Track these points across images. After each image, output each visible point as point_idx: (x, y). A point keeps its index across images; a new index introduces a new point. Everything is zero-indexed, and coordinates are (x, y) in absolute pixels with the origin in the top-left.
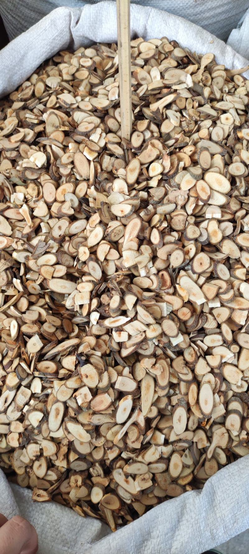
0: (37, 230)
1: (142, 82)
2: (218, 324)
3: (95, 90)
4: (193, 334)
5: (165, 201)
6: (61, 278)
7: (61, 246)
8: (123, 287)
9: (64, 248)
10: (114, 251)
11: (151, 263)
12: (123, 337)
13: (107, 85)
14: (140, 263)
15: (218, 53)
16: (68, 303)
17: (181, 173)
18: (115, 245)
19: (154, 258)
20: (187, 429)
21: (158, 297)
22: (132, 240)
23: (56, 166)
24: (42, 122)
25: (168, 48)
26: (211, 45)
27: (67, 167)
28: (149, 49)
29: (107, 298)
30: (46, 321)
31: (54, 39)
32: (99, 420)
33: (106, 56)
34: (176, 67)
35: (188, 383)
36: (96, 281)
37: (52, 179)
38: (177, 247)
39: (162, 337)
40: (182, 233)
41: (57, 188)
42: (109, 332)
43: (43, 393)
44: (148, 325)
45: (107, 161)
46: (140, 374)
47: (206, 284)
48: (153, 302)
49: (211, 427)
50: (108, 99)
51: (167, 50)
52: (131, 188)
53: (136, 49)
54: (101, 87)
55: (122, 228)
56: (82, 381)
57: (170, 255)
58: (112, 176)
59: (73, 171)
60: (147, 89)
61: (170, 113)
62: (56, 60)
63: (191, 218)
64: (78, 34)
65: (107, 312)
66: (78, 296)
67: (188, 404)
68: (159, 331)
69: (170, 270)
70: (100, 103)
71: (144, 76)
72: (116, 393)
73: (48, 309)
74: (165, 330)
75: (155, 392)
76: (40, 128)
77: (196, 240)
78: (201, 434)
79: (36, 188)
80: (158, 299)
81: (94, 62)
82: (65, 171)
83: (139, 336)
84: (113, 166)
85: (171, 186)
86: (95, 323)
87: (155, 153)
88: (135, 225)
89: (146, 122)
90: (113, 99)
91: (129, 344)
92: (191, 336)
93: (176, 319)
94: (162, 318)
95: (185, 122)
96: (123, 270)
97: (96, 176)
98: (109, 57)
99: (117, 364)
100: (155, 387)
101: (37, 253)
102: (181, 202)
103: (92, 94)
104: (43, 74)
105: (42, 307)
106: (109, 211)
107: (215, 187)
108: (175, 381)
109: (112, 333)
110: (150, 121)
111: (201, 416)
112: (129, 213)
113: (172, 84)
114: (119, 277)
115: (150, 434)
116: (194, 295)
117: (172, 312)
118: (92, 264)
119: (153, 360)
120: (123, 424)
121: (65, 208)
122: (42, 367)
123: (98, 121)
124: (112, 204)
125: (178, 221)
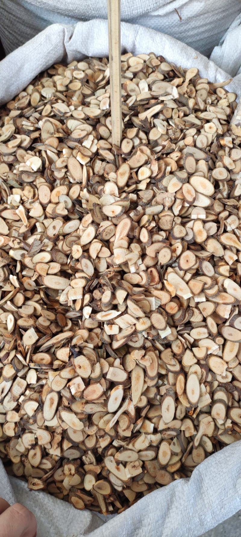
0: (33, 230)
1: (131, 94)
2: (204, 317)
3: (88, 100)
4: (180, 327)
5: (153, 202)
6: (55, 274)
7: (55, 245)
8: (114, 282)
9: (58, 247)
10: (105, 249)
11: (140, 260)
12: (114, 330)
13: (99, 95)
14: (130, 260)
15: (201, 68)
16: (62, 299)
17: (168, 177)
18: (107, 243)
19: (143, 256)
20: (175, 418)
21: (147, 292)
22: (122, 239)
23: (50, 169)
24: (38, 129)
25: (155, 62)
26: (195, 60)
27: (61, 171)
28: (138, 63)
29: (99, 294)
30: (41, 315)
31: (49, 53)
32: (91, 409)
33: (97, 69)
34: (163, 80)
35: (176, 374)
36: (88, 277)
37: (46, 182)
38: (165, 245)
39: (151, 330)
40: (170, 232)
41: (51, 190)
42: (101, 325)
43: (38, 384)
44: (138, 319)
45: (99, 166)
46: (131, 365)
47: (192, 280)
48: (143, 297)
49: (198, 416)
50: (99, 109)
51: (154, 65)
52: (121, 190)
53: (125, 63)
54: (93, 97)
55: (113, 227)
56: (75, 372)
57: (158, 253)
58: (103, 180)
59: (67, 175)
60: (136, 100)
61: (157, 121)
62: (51, 72)
63: (178, 219)
64: (71, 48)
65: (99, 306)
66: (72, 291)
67: (176, 393)
68: (148, 324)
69: (159, 267)
70: (92, 112)
71: (133, 88)
72: (108, 383)
73: (43, 304)
74: (154, 323)
75: (145, 382)
76: (36, 135)
77: (182, 239)
78: (188, 423)
79: (32, 190)
80: (148, 293)
81: (86, 75)
82: (59, 175)
83: (129, 329)
84: (104, 170)
85: (158, 189)
86: (87, 317)
87: (144, 158)
88: (125, 225)
89: (135, 130)
90: (104, 108)
91: (119, 336)
92: (179, 329)
93: (164, 313)
94: (151, 311)
95: (171, 130)
96: (114, 267)
97: (88, 180)
98: (100, 70)
99: (108, 356)
100: (145, 378)
101: (33, 251)
102: (168, 204)
103: (84, 104)
104: (38, 85)
105: (37, 302)
106: (101, 212)
107: (200, 190)
108: (163, 372)
109: (103, 326)
110: (139, 129)
111: (188, 406)
112: (119, 214)
113: (159, 96)
114: (110, 274)
115: (140, 423)
116: (181, 290)
117: (160, 306)
118: (85, 261)
119: (143, 352)
120: (115, 413)
121: (59, 209)
122: (37, 358)
123: (90, 128)
124: (103, 206)
125: (166, 221)
